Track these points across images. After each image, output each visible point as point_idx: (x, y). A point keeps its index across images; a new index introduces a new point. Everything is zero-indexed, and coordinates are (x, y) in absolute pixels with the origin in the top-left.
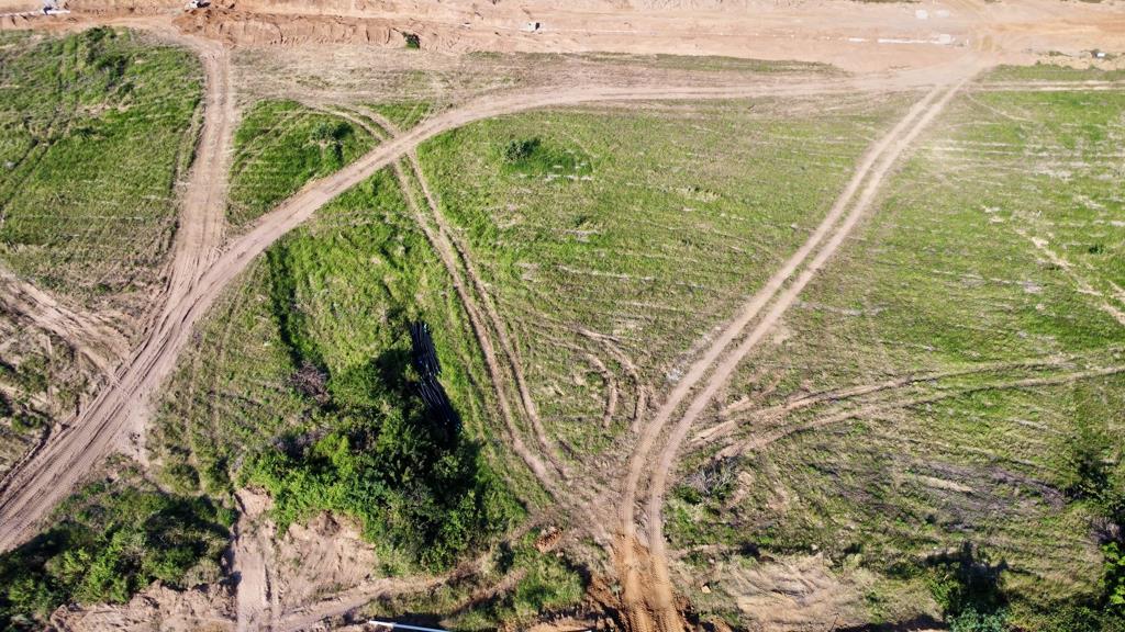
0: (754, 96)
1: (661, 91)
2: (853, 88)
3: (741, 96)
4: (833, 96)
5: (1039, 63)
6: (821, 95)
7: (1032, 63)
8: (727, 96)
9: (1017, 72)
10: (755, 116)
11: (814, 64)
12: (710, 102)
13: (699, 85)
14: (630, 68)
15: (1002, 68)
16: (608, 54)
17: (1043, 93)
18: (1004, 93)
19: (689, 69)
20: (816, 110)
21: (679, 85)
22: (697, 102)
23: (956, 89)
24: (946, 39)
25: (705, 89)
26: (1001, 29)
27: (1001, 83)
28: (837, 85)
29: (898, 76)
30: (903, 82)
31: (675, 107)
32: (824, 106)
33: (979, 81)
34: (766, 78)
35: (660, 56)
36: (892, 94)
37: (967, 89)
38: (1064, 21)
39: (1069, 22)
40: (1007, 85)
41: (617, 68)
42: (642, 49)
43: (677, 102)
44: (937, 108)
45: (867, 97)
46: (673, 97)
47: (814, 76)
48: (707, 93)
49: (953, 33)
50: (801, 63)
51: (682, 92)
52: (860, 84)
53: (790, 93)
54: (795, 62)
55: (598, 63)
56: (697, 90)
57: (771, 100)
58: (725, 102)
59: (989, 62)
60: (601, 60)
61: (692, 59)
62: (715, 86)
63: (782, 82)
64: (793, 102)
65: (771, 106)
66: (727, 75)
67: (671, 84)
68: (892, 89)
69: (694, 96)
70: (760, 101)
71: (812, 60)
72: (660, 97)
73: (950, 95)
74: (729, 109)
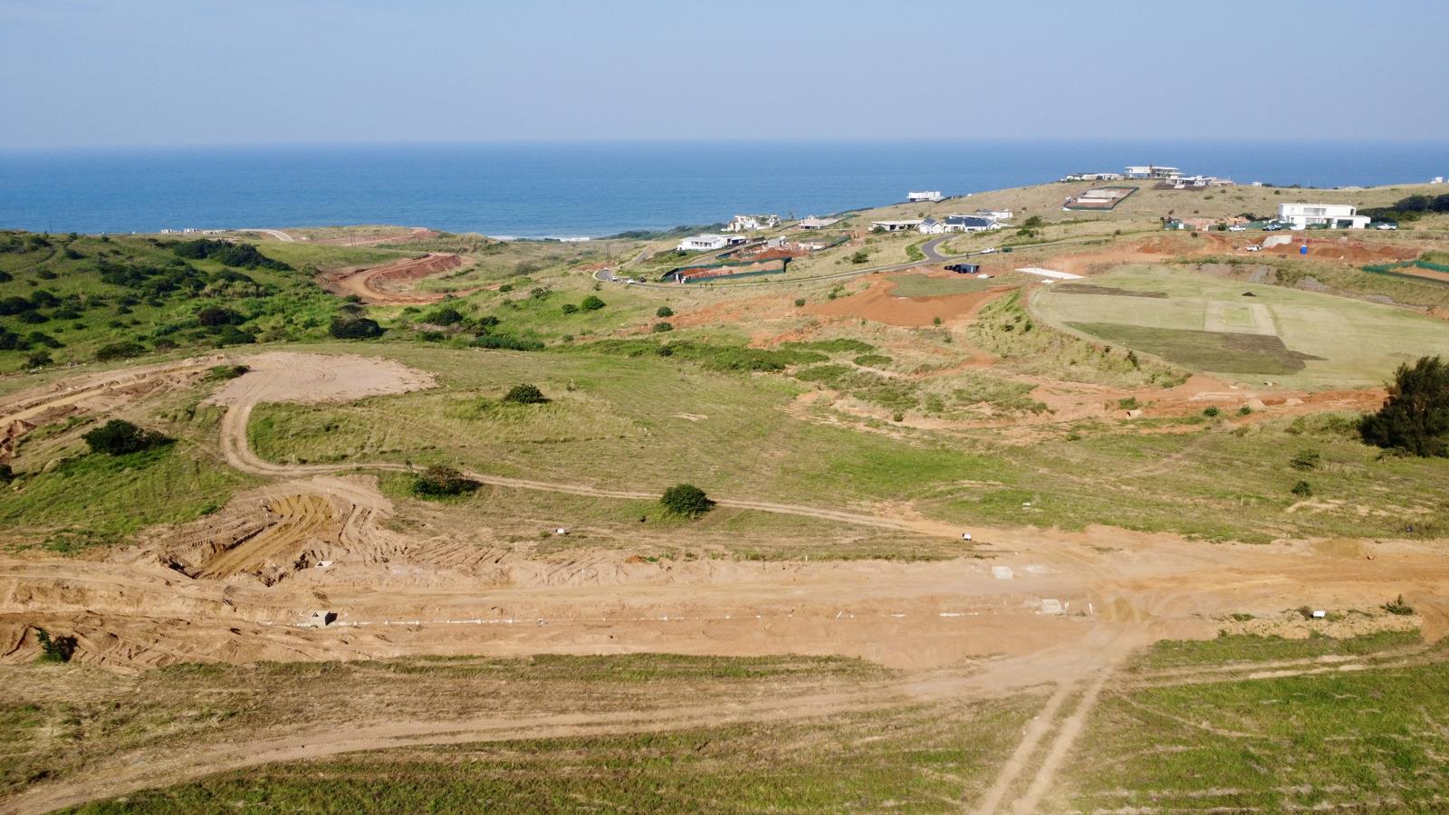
0: (713, 723)
1: (524, 723)
2: (906, 698)
3: (685, 725)
4: (868, 715)
5: (1223, 633)
6: (846, 714)
7: (1215, 635)
8: (656, 728)
9: (1192, 651)
10: (709, 765)
11: (828, 659)
12: (619, 741)
13: (604, 709)
14: (475, 682)
15: (1164, 646)
16: (440, 658)
17: (1256, 683)
18: (1189, 688)
19: (589, 679)
20: (835, 746)
21: (563, 711)
22: (590, 743)
23: (1098, 687)
24: (1052, 607)
25: (611, 716)
26: (1138, 587)
27: (1173, 672)
28: (872, 695)
29: (985, 671)
30: (997, 680)
31: (542, 757)
32: (851, 735)
33: (1133, 670)
34: (739, 689)
35: (539, 659)
36: (981, 703)
37: (1118, 686)
38: (1230, 570)
39: (1240, 572)
40: (1187, 675)
41: (448, 685)
42: (506, 648)
43: (549, 745)
44: (1074, 726)
45: (935, 712)
46: (545, 734)
47: (830, 681)
48: (618, 722)
49: (1062, 598)
50: (805, 659)
51: (564, 725)
52: (919, 690)
53: (784, 714)
54: (794, 658)
55: (415, 676)
56: (596, 718)
57: (743, 729)
58: (650, 740)
59: (1139, 638)
60: (422, 670)
61: (600, 660)
62: (634, 708)
63: (769, 694)
64: (789, 731)
65: (744, 741)
66: (663, 687)
67: (547, 709)
68: (980, 695)
69: (584, 732)
70: (722, 733)
71: (824, 653)
72: (519, 736)
73: (1090, 699)
74: (655, 752)
